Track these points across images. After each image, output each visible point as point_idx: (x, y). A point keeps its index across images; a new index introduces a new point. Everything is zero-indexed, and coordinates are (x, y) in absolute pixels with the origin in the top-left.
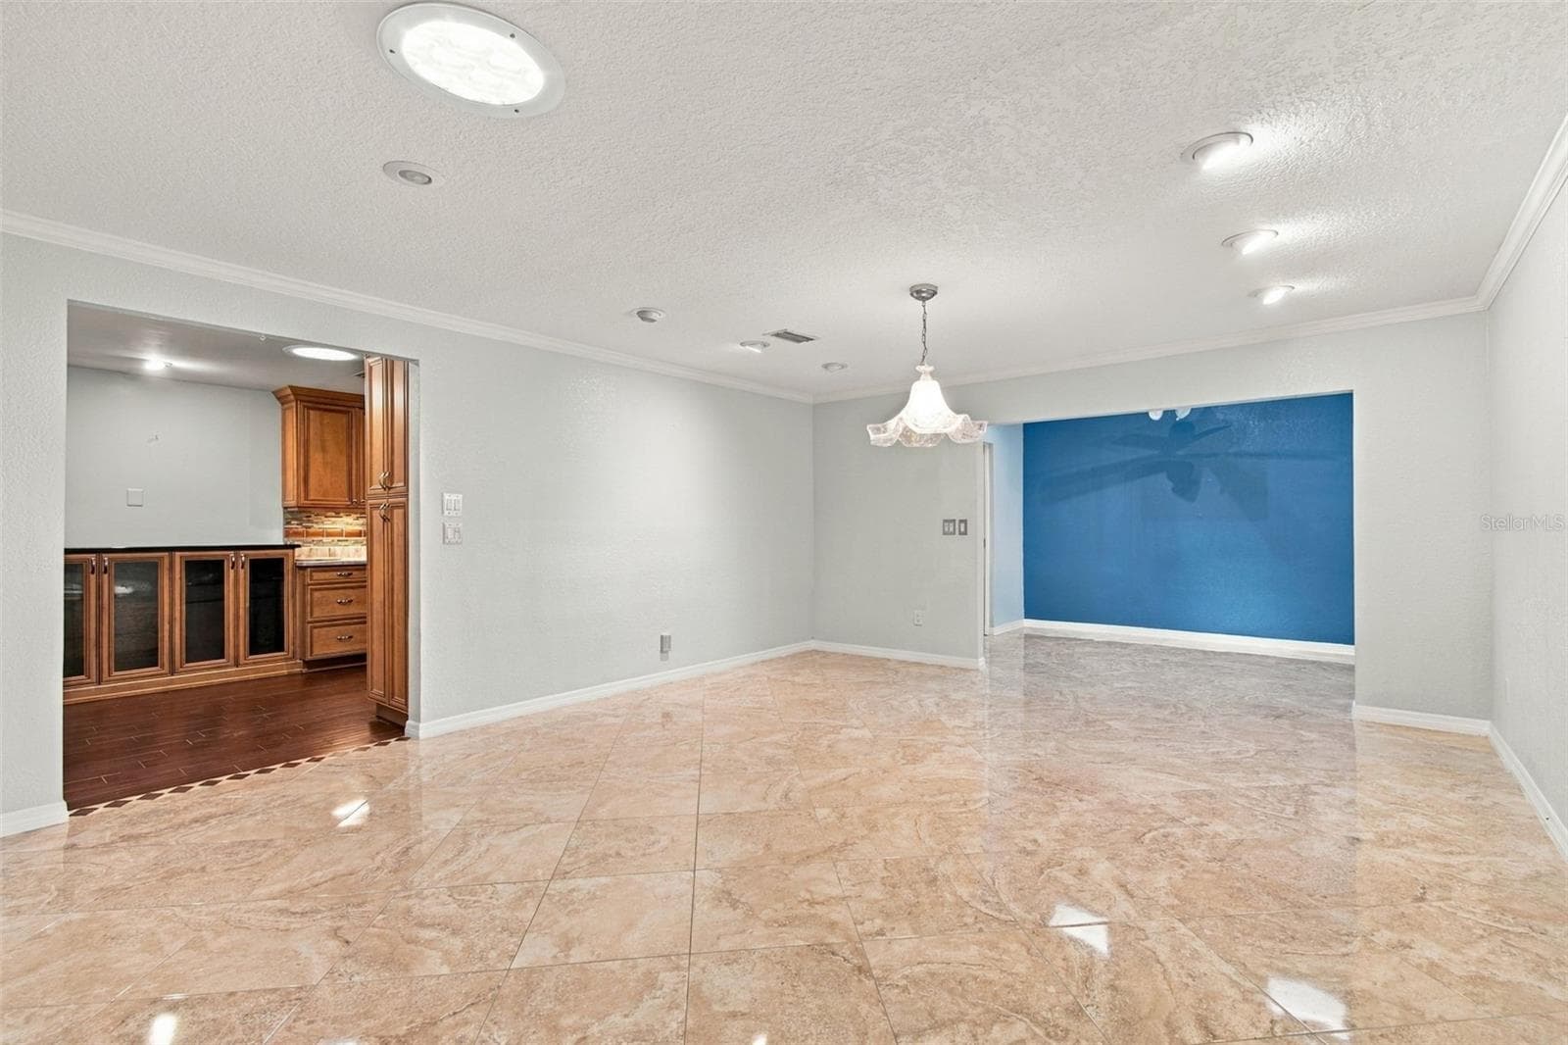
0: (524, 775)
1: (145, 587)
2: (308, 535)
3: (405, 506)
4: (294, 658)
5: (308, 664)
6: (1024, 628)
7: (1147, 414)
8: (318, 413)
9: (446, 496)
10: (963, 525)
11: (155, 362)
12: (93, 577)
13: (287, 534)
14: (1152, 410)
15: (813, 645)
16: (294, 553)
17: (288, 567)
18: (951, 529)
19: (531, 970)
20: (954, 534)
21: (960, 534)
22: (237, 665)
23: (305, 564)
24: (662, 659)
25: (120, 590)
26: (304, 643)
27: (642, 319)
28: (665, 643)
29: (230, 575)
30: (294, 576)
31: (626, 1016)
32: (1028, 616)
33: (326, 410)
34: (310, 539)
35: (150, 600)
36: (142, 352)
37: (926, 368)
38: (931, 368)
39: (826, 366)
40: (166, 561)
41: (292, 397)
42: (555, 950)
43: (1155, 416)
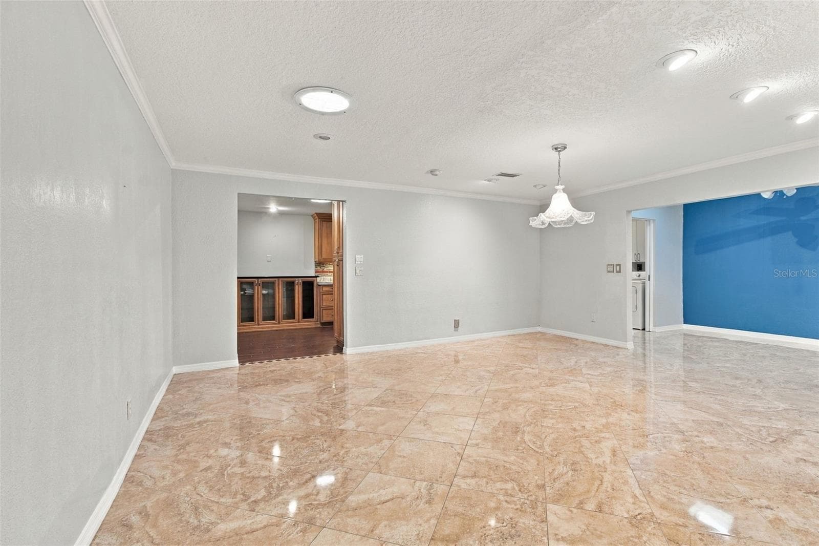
0: (377, 371)
1: (271, 291)
2: (323, 272)
3: (342, 260)
4: (317, 321)
5: (322, 324)
6: (683, 329)
7: (760, 194)
8: (325, 223)
9: (357, 256)
10: (618, 267)
11: (273, 208)
12: (256, 287)
13: (316, 272)
14: (762, 192)
15: (539, 329)
16: (317, 280)
17: (315, 284)
18: (612, 270)
19: (343, 430)
20: (613, 272)
21: (617, 272)
22: (299, 322)
23: (320, 284)
24: (455, 331)
25: (264, 292)
26: (321, 317)
27: (432, 175)
28: (457, 324)
29: (296, 287)
30: (317, 288)
31: (365, 448)
32: (685, 322)
33: (328, 221)
34: (324, 274)
35: (272, 297)
36: (267, 205)
37: (560, 187)
38: (563, 187)
39: (535, 186)
40: (277, 281)
41: (317, 217)
42: (354, 425)
43: (766, 195)
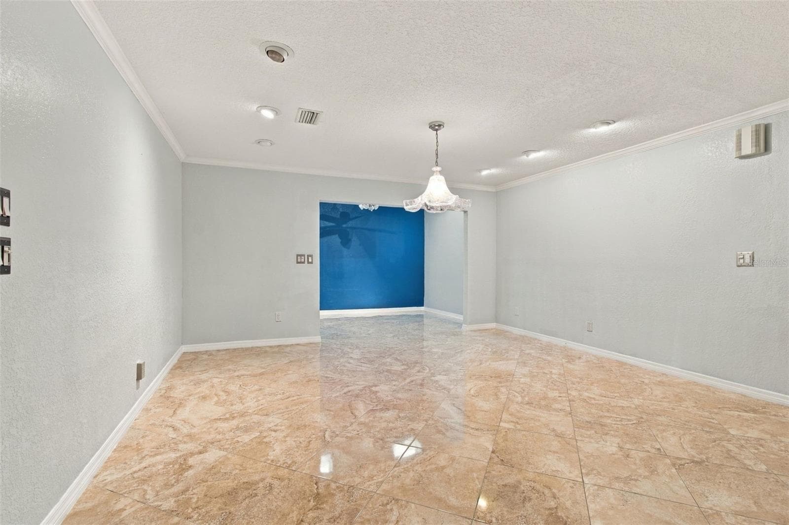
10: (310, 258)
15: (183, 349)
18: (303, 260)
20: (304, 263)
21: (309, 263)
